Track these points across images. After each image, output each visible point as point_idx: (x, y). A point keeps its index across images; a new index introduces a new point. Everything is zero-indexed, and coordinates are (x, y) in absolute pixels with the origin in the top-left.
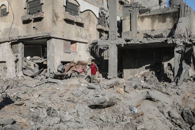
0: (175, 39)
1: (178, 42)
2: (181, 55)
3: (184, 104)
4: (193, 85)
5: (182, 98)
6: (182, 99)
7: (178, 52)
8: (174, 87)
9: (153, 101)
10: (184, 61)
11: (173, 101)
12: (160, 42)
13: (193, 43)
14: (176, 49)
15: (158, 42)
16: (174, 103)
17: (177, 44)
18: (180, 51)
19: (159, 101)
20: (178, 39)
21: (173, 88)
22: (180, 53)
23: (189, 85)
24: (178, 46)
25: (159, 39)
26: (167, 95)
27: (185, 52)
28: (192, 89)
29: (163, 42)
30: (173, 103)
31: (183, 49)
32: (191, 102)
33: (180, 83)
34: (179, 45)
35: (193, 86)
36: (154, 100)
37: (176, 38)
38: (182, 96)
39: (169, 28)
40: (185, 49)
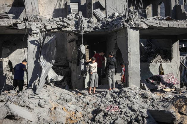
0: (29, 23)
1: (34, 26)
2: (37, 47)
3: (53, 119)
4: (55, 91)
5: (48, 110)
6: (47, 113)
7: (32, 42)
8: (32, 96)
9: (14, 120)
10: (42, 56)
11: (37, 117)
12: (7, 25)
13: (46, 30)
14: (30, 39)
15: (4, 25)
16: (39, 119)
17: (32, 31)
18: (35, 40)
19: (23, 118)
20: (33, 23)
21: (31, 98)
22: (35, 44)
23: (50, 92)
24: (33, 33)
25: (5, 20)
26: (27, 109)
27: (45, 43)
28: (55, 97)
29: (11, 26)
30: (37, 120)
31: (42, 39)
32: (60, 116)
33: (39, 90)
34: (35, 32)
35: (55, 93)
36: (16, 118)
37: (31, 21)
38: (47, 108)
39: (8, 4)
40: (44, 39)
